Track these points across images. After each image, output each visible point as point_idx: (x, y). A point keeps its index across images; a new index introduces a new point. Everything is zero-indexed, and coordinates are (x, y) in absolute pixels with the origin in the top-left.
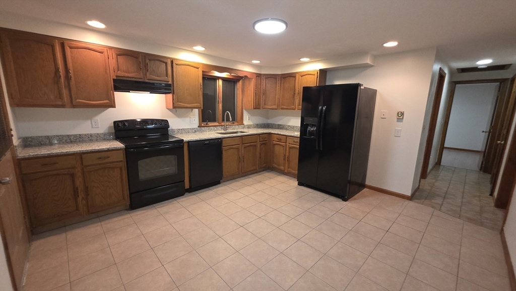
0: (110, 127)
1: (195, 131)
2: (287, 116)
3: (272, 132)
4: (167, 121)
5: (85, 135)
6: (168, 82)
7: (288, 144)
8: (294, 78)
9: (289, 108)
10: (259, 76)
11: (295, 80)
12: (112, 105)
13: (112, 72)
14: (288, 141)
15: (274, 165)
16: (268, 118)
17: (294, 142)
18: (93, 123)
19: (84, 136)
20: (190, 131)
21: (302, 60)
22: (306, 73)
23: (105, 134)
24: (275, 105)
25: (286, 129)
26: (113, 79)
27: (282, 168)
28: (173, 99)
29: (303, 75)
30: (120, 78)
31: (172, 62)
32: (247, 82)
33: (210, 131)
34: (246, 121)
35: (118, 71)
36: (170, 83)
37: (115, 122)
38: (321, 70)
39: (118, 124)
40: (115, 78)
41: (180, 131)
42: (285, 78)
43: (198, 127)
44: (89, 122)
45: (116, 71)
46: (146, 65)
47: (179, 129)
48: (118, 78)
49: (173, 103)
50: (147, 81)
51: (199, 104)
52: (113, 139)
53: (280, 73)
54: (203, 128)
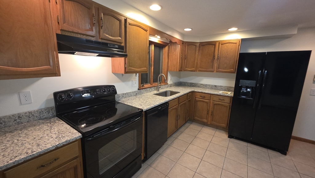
0: (48, 101)
1: (136, 94)
2: (199, 76)
3: (195, 91)
4: (114, 86)
5: (10, 117)
6: (121, 43)
7: (211, 101)
8: (214, 46)
9: (208, 70)
10: (183, 43)
11: (215, 48)
12: (55, 72)
13: (55, 23)
14: (212, 99)
15: (196, 118)
16: (180, 77)
17: (220, 100)
18: (22, 98)
19: (6, 120)
20: (132, 94)
21: (229, 30)
22: (227, 42)
23: (40, 111)
24: (194, 68)
25: (199, 87)
26: (57, 35)
27: (205, 120)
28: (125, 63)
29: (223, 43)
30: (67, 34)
31: (126, 20)
32: (173, 47)
33: (147, 92)
34: (170, 82)
35: (64, 22)
36: (123, 44)
37: (55, 94)
38: (242, 40)
39: (61, 97)
40: (59, 32)
41: (125, 95)
42: (204, 45)
43: (138, 89)
44: (15, 97)
45: (61, 22)
46: (99, 20)
47: (123, 94)
48: (64, 33)
49: (125, 68)
50: (100, 40)
51: (146, 68)
52: (54, 117)
53: (198, 41)
54: (142, 90)
